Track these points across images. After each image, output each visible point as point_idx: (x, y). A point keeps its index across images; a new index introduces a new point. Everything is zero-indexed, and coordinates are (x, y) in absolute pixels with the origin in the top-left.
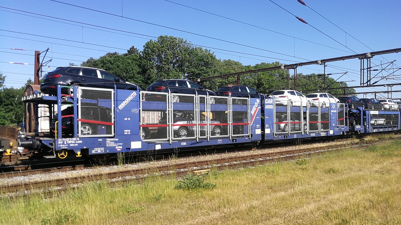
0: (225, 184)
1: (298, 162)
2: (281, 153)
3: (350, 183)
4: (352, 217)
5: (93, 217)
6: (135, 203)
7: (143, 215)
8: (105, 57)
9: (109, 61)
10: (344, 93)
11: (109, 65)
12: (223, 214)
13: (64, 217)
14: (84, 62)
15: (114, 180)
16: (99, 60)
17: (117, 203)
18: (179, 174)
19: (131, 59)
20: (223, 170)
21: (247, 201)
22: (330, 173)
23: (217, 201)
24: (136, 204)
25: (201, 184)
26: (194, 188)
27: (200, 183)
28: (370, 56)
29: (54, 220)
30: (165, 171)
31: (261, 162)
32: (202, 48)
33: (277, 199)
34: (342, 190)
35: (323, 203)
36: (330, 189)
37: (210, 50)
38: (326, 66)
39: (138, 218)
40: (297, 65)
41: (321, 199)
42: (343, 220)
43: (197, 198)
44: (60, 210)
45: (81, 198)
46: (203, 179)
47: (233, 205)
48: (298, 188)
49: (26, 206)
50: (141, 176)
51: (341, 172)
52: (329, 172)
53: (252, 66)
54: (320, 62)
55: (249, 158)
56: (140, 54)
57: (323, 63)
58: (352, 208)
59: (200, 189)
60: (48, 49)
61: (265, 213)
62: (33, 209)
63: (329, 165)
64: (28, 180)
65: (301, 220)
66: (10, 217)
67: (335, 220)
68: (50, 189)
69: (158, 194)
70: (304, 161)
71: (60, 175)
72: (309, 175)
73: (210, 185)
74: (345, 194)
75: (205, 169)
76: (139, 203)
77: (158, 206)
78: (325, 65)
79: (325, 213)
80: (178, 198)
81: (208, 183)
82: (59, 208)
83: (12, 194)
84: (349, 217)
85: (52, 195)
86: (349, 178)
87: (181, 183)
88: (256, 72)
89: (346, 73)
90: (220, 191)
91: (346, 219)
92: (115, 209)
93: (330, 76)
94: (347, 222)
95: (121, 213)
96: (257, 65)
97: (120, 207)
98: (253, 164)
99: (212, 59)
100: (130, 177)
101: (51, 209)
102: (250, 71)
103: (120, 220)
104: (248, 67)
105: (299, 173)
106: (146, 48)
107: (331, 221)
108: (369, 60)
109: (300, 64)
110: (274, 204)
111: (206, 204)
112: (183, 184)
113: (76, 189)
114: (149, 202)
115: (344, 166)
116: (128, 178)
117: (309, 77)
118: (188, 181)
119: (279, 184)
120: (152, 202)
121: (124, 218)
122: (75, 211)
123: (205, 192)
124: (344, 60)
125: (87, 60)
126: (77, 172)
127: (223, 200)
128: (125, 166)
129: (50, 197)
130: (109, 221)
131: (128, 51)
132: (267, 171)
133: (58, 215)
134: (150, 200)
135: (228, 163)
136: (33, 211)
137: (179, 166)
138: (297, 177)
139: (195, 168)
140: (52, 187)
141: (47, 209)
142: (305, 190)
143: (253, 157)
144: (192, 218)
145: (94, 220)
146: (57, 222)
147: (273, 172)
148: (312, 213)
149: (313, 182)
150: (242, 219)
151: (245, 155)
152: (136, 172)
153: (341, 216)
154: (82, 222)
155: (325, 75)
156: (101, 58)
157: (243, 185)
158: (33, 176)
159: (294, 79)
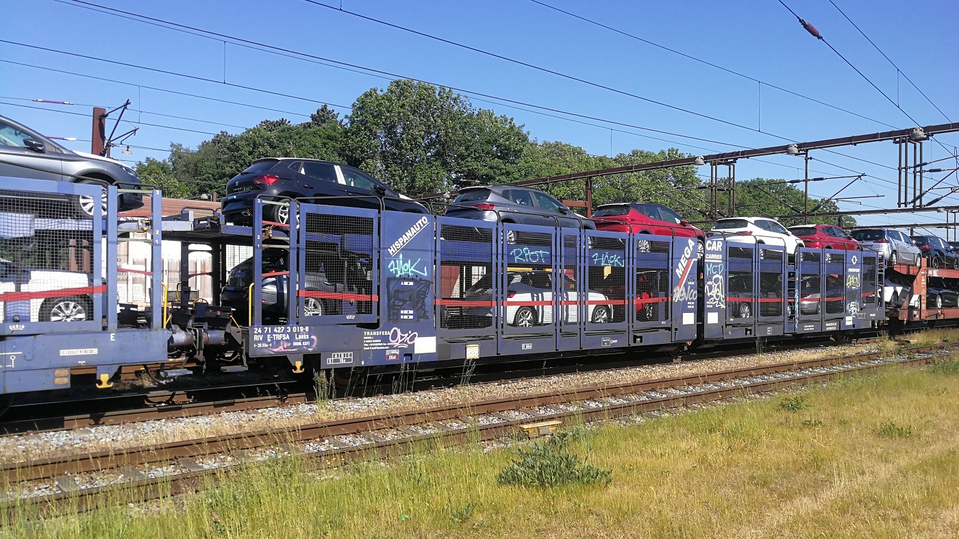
8: (254, 131)
9: (268, 139)
14: (205, 142)
16: (242, 138)
19: (320, 136)
28: (922, 134)
38: (811, 158)
40: (736, 156)
54: (795, 149)
56: (341, 123)
57: (804, 150)
78: (807, 156)
88: (632, 172)
89: (859, 177)
99: (518, 139)
106: (360, 108)
108: (918, 144)
109: (743, 153)
124: (855, 144)
125: (213, 137)
131: (313, 117)
156: (248, 131)
159: (727, 190)
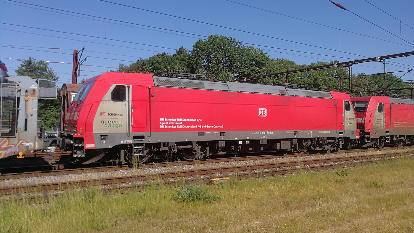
8: (154, 57)
9: (158, 61)
11: (157, 65)
14: (133, 63)
16: (147, 61)
19: (179, 59)
38: (386, 63)
40: (352, 62)
54: (379, 59)
56: (188, 54)
57: (383, 59)
78: (384, 62)
89: (409, 71)
102: (300, 70)
106: (196, 47)
109: (355, 61)
124: (407, 56)
125: (137, 61)
155: (384, 73)
156: (151, 58)
159: (349, 78)
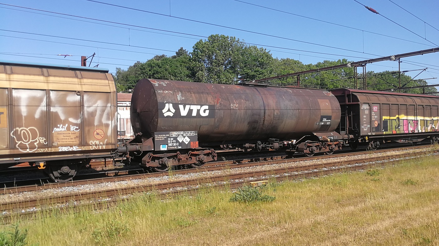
0: (285, 197)
1: (369, 172)
2: (349, 162)
3: (433, 197)
4: (436, 235)
5: (144, 230)
6: (187, 216)
7: (196, 229)
8: (152, 60)
9: (157, 64)
10: (423, 92)
11: (156, 68)
12: (284, 230)
13: (115, 229)
14: (131, 66)
15: (164, 191)
16: (146, 64)
17: (168, 215)
18: (233, 185)
19: (179, 62)
20: (282, 181)
21: (311, 216)
22: (407, 185)
23: (277, 215)
24: (189, 217)
25: (259, 196)
26: (251, 201)
27: (257, 195)
29: (105, 233)
30: (219, 182)
31: (326, 172)
32: (256, 47)
33: (345, 214)
34: (422, 204)
35: (400, 219)
36: (407, 204)
37: (265, 49)
38: (401, 62)
39: (191, 232)
40: (366, 62)
41: (397, 215)
42: (424, 239)
43: (254, 211)
44: (111, 222)
45: (131, 210)
46: (260, 192)
47: (295, 220)
48: (370, 202)
49: (76, 218)
50: (194, 187)
51: (421, 184)
52: (407, 183)
53: (313, 64)
54: (394, 58)
55: (312, 167)
56: (189, 55)
58: (435, 226)
59: (258, 202)
60: (94, 54)
61: (332, 230)
62: (84, 221)
63: (406, 176)
64: (77, 191)
65: (374, 239)
66: (61, 229)
67: (414, 239)
68: (99, 200)
69: (212, 207)
70: (376, 171)
71: (109, 185)
72: (383, 188)
73: (269, 198)
74: (425, 209)
75: (263, 180)
76: (192, 216)
77: (212, 220)
78: (399, 61)
79: (402, 231)
80: (234, 211)
81: (266, 196)
82: (109, 221)
83: (62, 205)
84: (432, 236)
85: (102, 207)
86: (430, 191)
87: (237, 195)
88: (318, 72)
89: (425, 69)
90: (280, 204)
91: (428, 237)
92: (167, 222)
93: (406, 74)
94: (429, 242)
95: (173, 227)
96: (319, 63)
97: (172, 220)
98: (316, 175)
99: (268, 58)
100: (181, 188)
101: (101, 221)
102: (312, 71)
103: (172, 234)
104: (309, 66)
105: (371, 185)
106: (196, 49)
107: (410, 239)
109: (369, 61)
110: (342, 220)
111: (265, 218)
112: (238, 196)
113: (126, 200)
114: (202, 215)
115: (425, 177)
116: (179, 189)
117: (381, 74)
118: (244, 193)
119: (347, 197)
120: (205, 215)
121: (177, 232)
122: (126, 223)
123: (263, 206)
124: (422, 54)
125: (134, 64)
126: (126, 182)
127: (283, 214)
128: (175, 177)
129: (100, 208)
130: (160, 235)
131: (177, 53)
132: (332, 183)
133: (108, 227)
134: (203, 213)
135: (288, 173)
136: (84, 223)
137: (233, 176)
138: (368, 189)
139: (251, 179)
140: (101, 198)
141: (98, 221)
142: (378, 204)
143: (316, 166)
144: (250, 233)
145: (145, 234)
146: (108, 235)
147: (340, 183)
148: (387, 231)
149: (388, 196)
150: (306, 236)
151: (308, 164)
152: (188, 182)
153: (421, 235)
154: (133, 235)
155: (399, 72)
156: (149, 61)
157: (306, 198)
158: (82, 186)
159: (363, 78)
